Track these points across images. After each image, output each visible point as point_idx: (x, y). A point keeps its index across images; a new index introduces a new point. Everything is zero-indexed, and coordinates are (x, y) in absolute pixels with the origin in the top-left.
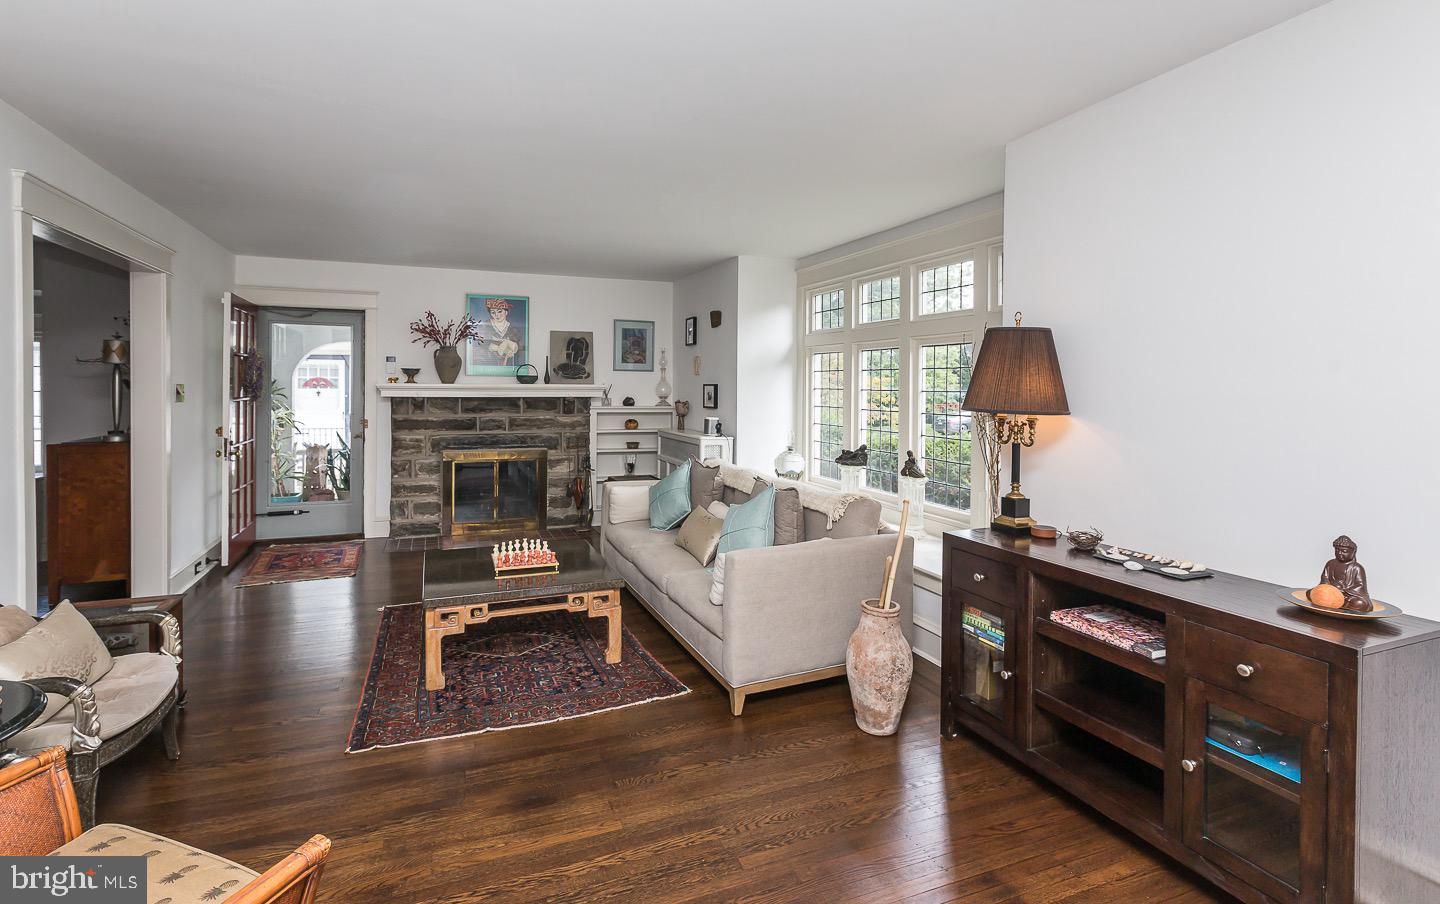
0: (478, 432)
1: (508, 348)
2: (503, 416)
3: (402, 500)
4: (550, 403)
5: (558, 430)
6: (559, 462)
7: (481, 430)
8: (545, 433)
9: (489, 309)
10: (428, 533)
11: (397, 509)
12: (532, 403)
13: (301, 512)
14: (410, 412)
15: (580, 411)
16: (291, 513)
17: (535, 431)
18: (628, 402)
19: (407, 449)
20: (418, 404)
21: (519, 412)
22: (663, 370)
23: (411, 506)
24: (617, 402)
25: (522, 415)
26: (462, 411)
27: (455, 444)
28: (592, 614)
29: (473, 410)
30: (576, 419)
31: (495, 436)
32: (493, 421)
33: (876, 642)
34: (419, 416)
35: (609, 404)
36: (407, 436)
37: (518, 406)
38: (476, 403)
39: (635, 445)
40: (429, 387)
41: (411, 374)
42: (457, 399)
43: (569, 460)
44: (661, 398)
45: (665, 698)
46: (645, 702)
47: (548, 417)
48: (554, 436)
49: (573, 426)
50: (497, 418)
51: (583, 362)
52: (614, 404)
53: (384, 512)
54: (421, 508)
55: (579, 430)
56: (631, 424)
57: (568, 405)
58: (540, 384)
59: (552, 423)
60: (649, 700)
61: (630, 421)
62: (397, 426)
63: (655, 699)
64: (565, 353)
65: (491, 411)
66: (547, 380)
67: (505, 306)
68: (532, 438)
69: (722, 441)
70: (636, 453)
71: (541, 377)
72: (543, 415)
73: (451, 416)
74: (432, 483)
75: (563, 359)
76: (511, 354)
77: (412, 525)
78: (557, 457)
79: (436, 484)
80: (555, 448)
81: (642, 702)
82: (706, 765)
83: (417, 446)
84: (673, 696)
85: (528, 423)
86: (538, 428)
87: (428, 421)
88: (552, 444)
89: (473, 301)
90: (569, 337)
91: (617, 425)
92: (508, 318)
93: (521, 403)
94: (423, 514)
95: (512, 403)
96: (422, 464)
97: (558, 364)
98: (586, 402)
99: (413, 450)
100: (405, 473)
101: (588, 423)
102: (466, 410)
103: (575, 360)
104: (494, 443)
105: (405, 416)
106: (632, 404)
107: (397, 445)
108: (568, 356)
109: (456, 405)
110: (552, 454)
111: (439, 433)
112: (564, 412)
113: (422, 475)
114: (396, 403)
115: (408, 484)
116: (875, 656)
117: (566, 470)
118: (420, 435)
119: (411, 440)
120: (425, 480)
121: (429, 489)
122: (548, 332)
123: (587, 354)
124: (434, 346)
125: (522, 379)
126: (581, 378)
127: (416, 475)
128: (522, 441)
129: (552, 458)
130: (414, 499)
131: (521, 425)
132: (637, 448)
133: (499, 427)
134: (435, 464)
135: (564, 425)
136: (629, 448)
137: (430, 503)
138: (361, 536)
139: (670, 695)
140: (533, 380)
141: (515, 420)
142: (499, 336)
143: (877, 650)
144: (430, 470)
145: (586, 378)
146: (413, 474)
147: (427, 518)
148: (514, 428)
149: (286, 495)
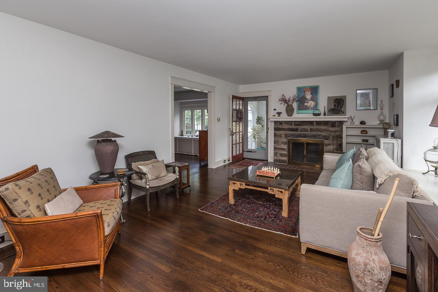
0: (299, 132)
1: (311, 104)
2: (308, 127)
3: (277, 152)
4: (326, 123)
5: (328, 133)
6: (329, 145)
7: (300, 132)
8: (324, 134)
9: (304, 92)
10: (284, 163)
11: (275, 154)
12: (318, 123)
13: (254, 152)
14: (279, 125)
15: (338, 126)
16: (252, 152)
17: (319, 133)
18: (362, 123)
19: (278, 136)
20: (281, 123)
21: (314, 126)
22: (382, 109)
23: (279, 154)
24: (357, 123)
25: (315, 127)
26: (294, 125)
27: (292, 136)
28: (276, 196)
29: (297, 125)
30: (336, 129)
31: (305, 134)
32: (305, 129)
33: (358, 250)
34: (281, 127)
35: (354, 123)
36: (278, 133)
37: (313, 124)
38: (298, 123)
39: (367, 141)
40: (284, 118)
41: (279, 114)
42: (292, 121)
43: (333, 144)
44: (380, 121)
45: (285, 235)
46: (277, 233)
47: (325, 128)
48: (327, 135)
49: (335, 132)
50: (305, 128)
51: (341, 107)
52: (356, 124)
53: (272, 155)
54: (282, 155)
55: (338, 133)
56: (364, 132)
57: (333, 124)
58: (322, 116)
59: (326, 130)
60: (279, 233)
61: (363, 131)
62: (275, 129)
63: (281, 233)
64: (333, 104)
65: (304, 125)
66: (325, 115)
67: (310, 89)
68: (318, 135)
69: (394, 141)
70: (367, 144)
71: (322, 113)
72: (323, 127)
73: (290, 127)
74: (285, 148)
75: (332, 107)
76: (312, 106)
77: (279, 159)
78: (328, 143)
79: (286, 148)
80: (328, 139)
81: (276, 232)
82: (268, 262)
83: (280, 136)
84: (289, 235)
85: (317, 130)
86: (321, 132)
87: (283, 128)
88: (327, 138)
89: (299, 89)
90: (335, 98)
91: (358, 132)
92: (311, 94)
93: (314, 123)
94: (282, 157)
95: (311, 123)
96: (282, 141)
97: (330, 109)
98: (341, 123)
99: (280, 137)
100: (277, 144)
101: (342, 131)
102: (295, 125)
103: (338, 107)
104: (305, 136)
105: (277, 127)
106: (365, 124)
107: (275, 135)
108: (335, 105)
109: (292, 123)
110: (326, 142)
111: (287, 132)
112: (331, 126)
113: (282, 145)
114: (276, 122)
115: (278, 147)
116: (355, 256)
117: (332, 148)
118: (281, 132)
119: (279, 134)
120: (282, 146)
121: (284, 149)
122: (327, 97)
123: (343, 104)
124: (286, 105)
125: (315, 115)
126: (340, 113)
127: (280, 145)
128: (315, 136)
129: (327, 143)
130: (279, 152)
131: (314, 131)
132: (367, 142)
133: (307, 131)
134: (286, 141)
135: (331, 131)
136: (363, 142)
137: (284, 154)
138: (267, 161)
139: (288, 234)
140: (319, 115)
141: (312, 129)
142: (308, 100)
143: (357, 254)
144: (284, 143)
145: (342, 113)
146: (279, 144)
147: (283, 158)
148: (312, 131)
149: (262, 147)
